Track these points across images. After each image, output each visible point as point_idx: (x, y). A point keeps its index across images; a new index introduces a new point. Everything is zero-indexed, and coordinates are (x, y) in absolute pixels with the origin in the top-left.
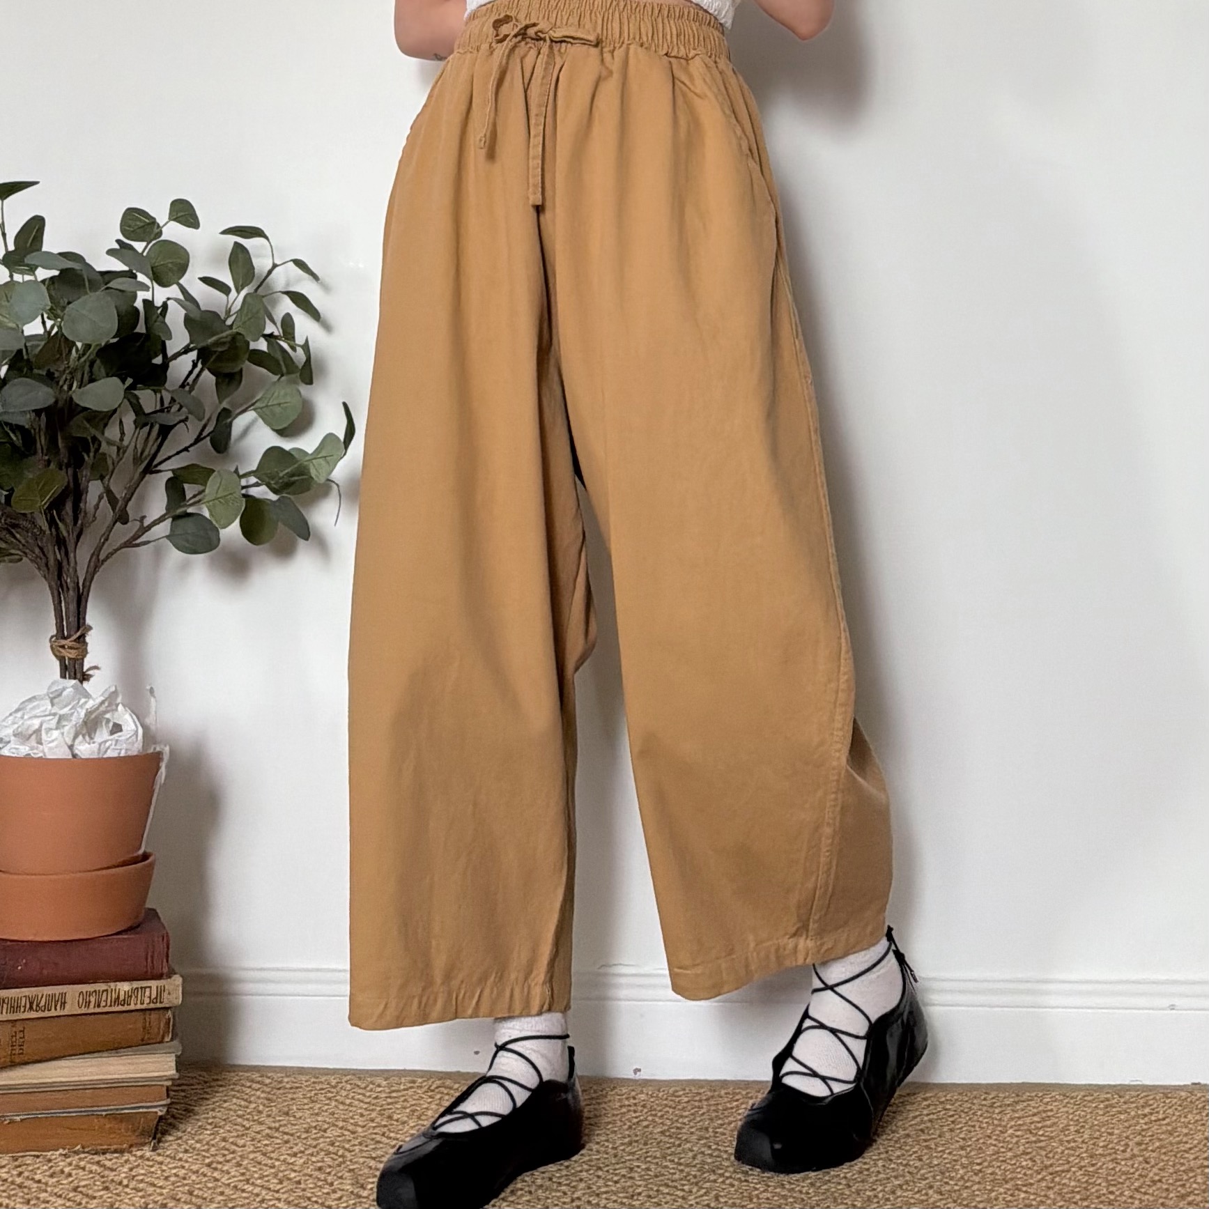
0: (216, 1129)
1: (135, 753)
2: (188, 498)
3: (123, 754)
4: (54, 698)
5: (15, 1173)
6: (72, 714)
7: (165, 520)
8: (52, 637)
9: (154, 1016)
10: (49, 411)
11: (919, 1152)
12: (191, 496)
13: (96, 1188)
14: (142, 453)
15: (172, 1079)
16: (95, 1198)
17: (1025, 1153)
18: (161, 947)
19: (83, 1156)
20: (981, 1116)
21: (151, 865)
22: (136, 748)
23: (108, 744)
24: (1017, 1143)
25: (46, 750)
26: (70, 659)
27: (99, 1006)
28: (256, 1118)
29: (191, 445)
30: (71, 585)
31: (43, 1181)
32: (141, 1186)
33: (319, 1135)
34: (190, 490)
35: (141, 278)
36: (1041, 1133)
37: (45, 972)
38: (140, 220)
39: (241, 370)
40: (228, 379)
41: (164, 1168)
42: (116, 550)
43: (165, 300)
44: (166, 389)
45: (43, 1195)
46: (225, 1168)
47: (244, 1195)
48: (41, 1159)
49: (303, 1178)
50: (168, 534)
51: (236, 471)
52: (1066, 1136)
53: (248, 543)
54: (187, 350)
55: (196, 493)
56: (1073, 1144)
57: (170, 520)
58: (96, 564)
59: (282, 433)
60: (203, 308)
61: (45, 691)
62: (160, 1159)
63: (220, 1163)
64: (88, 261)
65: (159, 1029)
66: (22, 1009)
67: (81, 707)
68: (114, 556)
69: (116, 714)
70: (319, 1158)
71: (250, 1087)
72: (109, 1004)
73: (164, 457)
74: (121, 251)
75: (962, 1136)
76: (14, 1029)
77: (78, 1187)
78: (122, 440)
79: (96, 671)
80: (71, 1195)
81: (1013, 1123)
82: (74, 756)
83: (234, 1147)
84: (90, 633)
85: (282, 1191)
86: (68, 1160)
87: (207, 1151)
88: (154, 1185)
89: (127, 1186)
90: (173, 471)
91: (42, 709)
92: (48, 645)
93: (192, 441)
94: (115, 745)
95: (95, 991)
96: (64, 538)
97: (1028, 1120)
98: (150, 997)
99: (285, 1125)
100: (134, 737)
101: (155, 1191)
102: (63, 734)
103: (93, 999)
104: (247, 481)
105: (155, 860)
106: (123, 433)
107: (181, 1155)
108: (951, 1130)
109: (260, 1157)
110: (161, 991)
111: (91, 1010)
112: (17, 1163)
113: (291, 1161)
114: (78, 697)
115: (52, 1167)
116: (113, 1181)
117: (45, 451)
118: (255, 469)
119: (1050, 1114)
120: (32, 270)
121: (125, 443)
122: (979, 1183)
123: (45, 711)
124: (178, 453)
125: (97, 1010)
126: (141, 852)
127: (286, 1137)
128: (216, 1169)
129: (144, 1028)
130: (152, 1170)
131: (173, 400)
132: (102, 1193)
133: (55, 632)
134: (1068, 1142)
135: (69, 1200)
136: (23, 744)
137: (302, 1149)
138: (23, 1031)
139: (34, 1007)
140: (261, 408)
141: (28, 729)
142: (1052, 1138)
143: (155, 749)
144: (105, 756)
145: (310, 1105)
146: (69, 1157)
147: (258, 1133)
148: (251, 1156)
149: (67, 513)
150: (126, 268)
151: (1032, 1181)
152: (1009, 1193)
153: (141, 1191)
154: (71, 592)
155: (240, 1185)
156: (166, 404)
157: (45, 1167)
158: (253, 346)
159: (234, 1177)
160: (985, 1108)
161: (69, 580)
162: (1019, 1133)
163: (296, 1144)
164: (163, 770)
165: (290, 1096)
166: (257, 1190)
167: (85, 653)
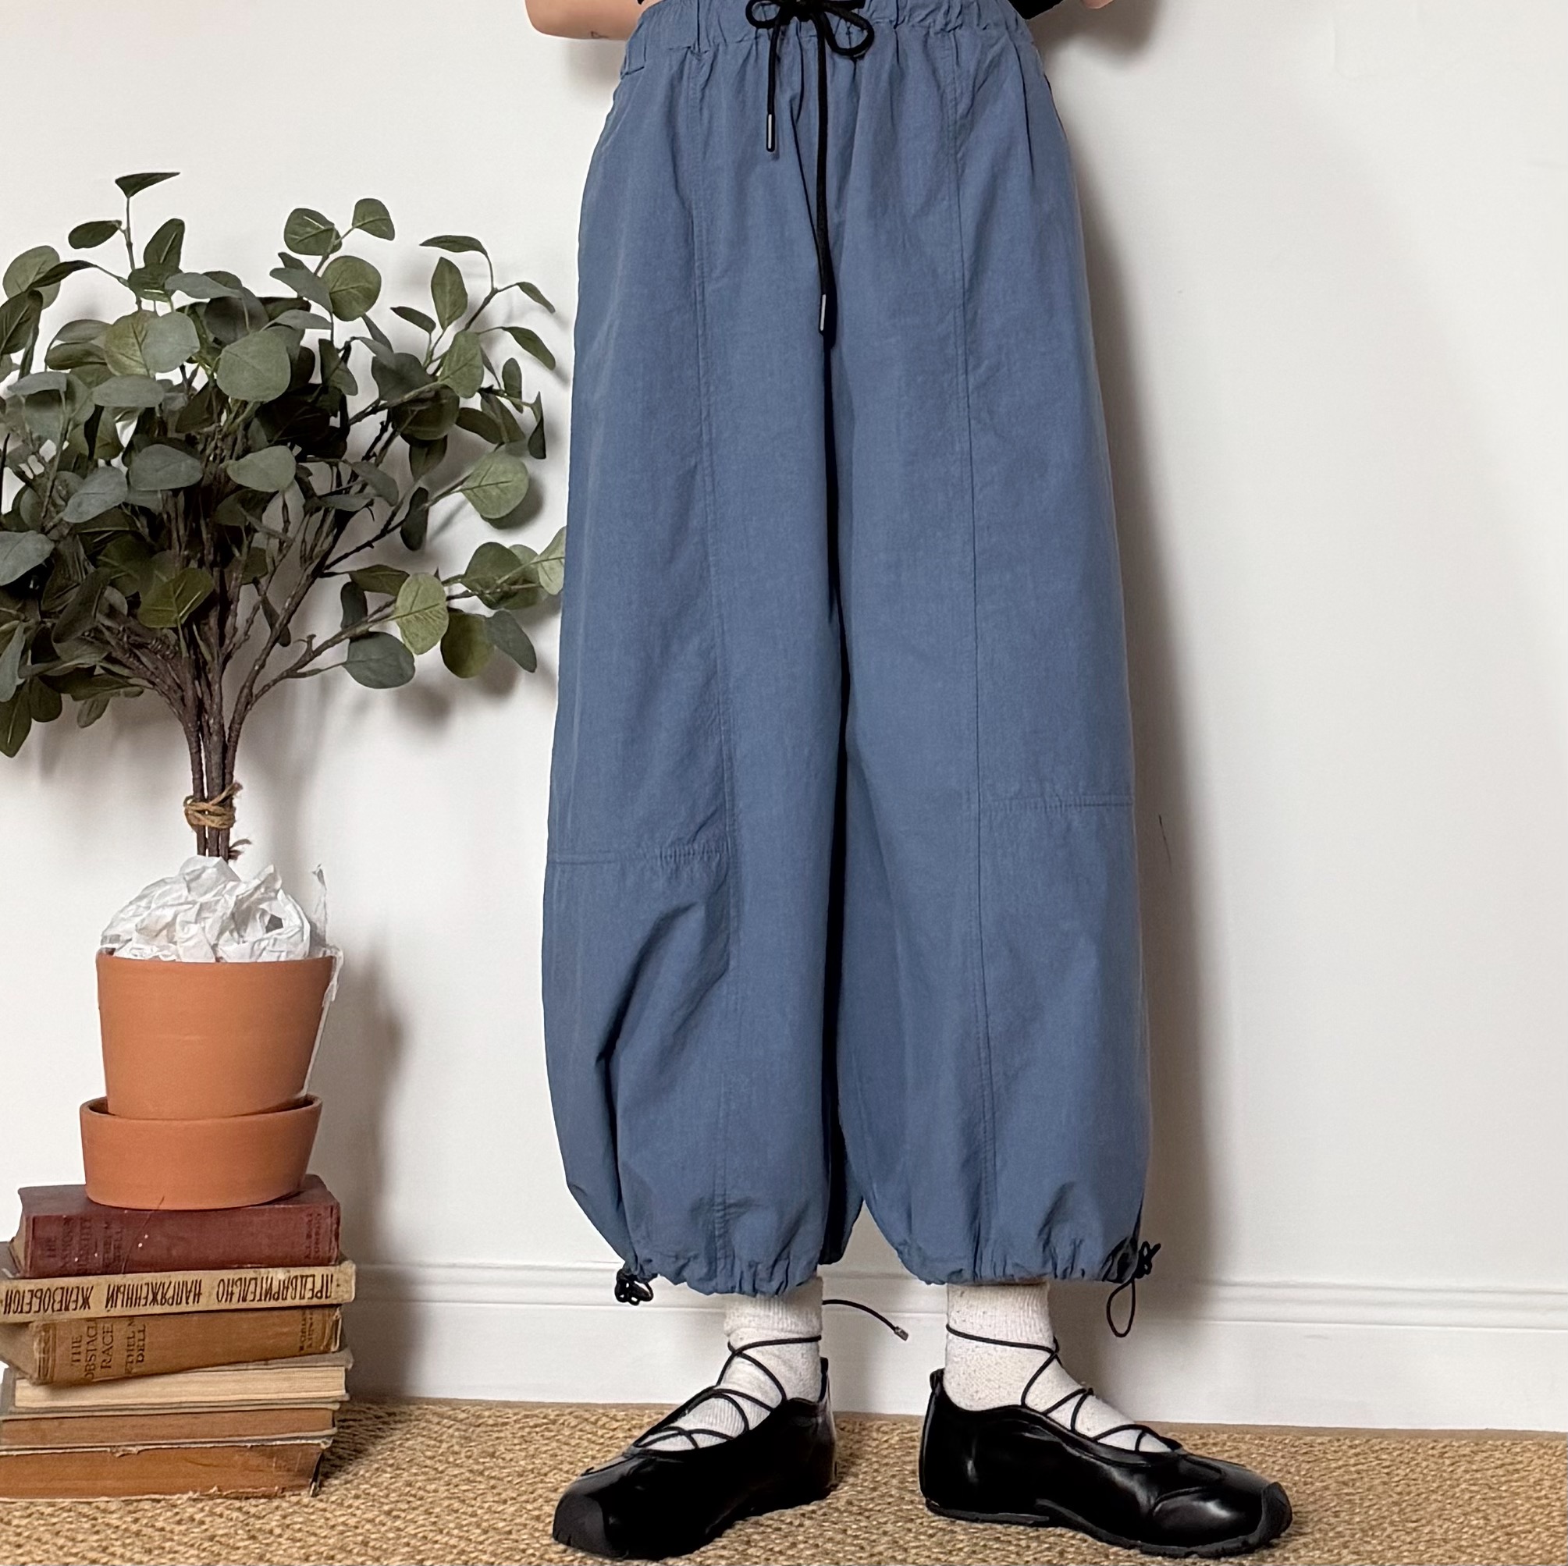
0: (398, 1472)
1: (300, 958)
2: (370, 611)
3: (282, 959)
4: (192, 880)
5: (129, 1519)
6: (219, 901)
7: (342, 640)
8: (187, 799)
9: (317, 1316)
10: (190, 491)
11: (1338, 1509)
12: (376, 608)
13: (238, 1537)
14: (312, 549)
15: (342, 1402)
16: (238, 1548)
17: (1478, 1510)
18: (328, 1222)
19: (219, 1501)
20: (1427, 1467)
21: (317, 1112)
22: (300, 950)
23: (265, 943)
24: (1471, 1498)
25: (181, 952)
26: (209, 827)
27: (244, 1300)
28: (451, 1459)
29: (375, 539)
30: (214, 728)
31: (168, 1528)
32: (298, 1535)
33: (537, 1480)
34: (373, 600)
35: (316, 309)
36: (1503, 1488)
37: (174, 1253)
38: (313, 226)
39: (446, 437)
40: (426, 449)
41: (328, 1515)
42: (275, 682)
43: (348, 339)
44: (345, 462)
45: (168, 1545)
46: (409, 1517)
47: (437, 1546)
48: (163, 1503)
49: (515, 1528)
50: (345, 660)
51: (437, 575)
52: (1535, 1491)
53: (454, 676)
54: (375, 409)
55: (383, 604)
56: (1544, 1501)
57: (348, 641)
58: (248, 701)
59: (499, 524)
60: (396, 351)
61: (177, 873)
62: (321, 1505)
63: (404, 1511)
64: (244, 285)
65: (324, 1333)
66: (143, 1302)
67: (230, 892)
68: (273, 689)
69: (274, 903)
70: (536, 1505)
71: (438, 1423)
72: (258, 1298)
73: (339, 555)
74: (289, 269)
75: (1399, 1489)
76: (131, 1328)
77: (215, 1536)
78: (286, 530)
79: (246, 846)
80: (206, 1544)
81: (1468, 1476)
82: (218, 960)
83: (421, 1493)
84: (239, 794)
85: (487, 1542)
86: (200, 1505)
87: (387, 1496)
88: (315, 1535)
89: (280, 1536)
90: (351, 573)
91: (175, 895)
92: (184, 809)
93: (378, 532)
94: (274, 944)
95: (240, 1279)
96: (205, 663)
97: (1490, 1473)
98: (313, 1290)
99: (492, 1468)
100: (299, 935)
101: (318, 1541)
102: (204, 928)
103: (236, 1290)
104: (450, 590)
105: (320, 1106)
106: (287, 522)
107: (350, 1502)
108: (1385, 1483)
109: (456, 1505)
110: (327, 1281)
111: (234, 1305)
112: (131, 1508)
113: (499, 1509)
114: (223, 879)
115: (177, 1514)
116: (260, 1530)
117: (183, 546)
118: (463, 573)
119: (1519, 1466)
120: (167, 296)
121: (289, 534)
122: (1410, 1543)
123: (180, 897)
124: (358, 549)
125: (242, 1305)
126: (303, 1094)
127: (492, 1482)
128: (397, 1517)
129: (303, 1332)
130: (313, 1517)
131: (354, 476)
132: (247, 1543)
133: (191, 793)
134: (1538, 1499)
135: (204, 1550)
136: (147, 943)
137: (514, 1495)
138: (144, 1331)
139: (159, 1297)
140: (472, 489)
141: (157, 922)
142: (1518, 1494)
143: (325, 953)
144: (260, 961)
145: (524, 1446)
146: (202, 1500)
147: (455, 1476)
148: (446, 1503)
149: (210, 629)
150: (294, 295)
151: (1479, 1542)
152: (1448, 1554)
153: (300, 1540)
154: (215, 738)
155: (431, 1535)
156: (345, 485)
157: (169, 1514)
158: (464, 403)
159: (423, 1526)
160: (1432, 1459)
161: (211, 721)
162: (1473, 1488)
163: (505, 1490)
164: (334, 982)
165: (496, 1435)
166: (453, 1541)
167: (231, 820)
